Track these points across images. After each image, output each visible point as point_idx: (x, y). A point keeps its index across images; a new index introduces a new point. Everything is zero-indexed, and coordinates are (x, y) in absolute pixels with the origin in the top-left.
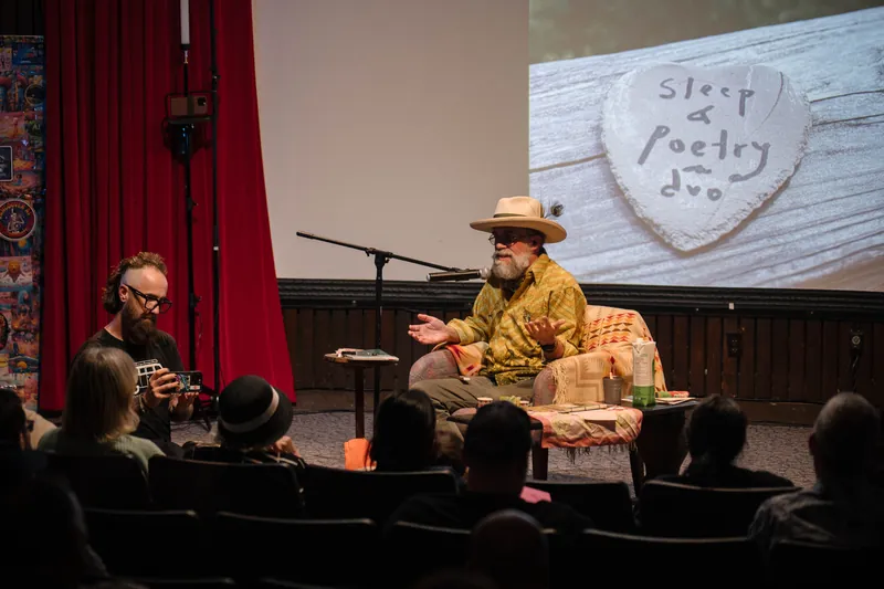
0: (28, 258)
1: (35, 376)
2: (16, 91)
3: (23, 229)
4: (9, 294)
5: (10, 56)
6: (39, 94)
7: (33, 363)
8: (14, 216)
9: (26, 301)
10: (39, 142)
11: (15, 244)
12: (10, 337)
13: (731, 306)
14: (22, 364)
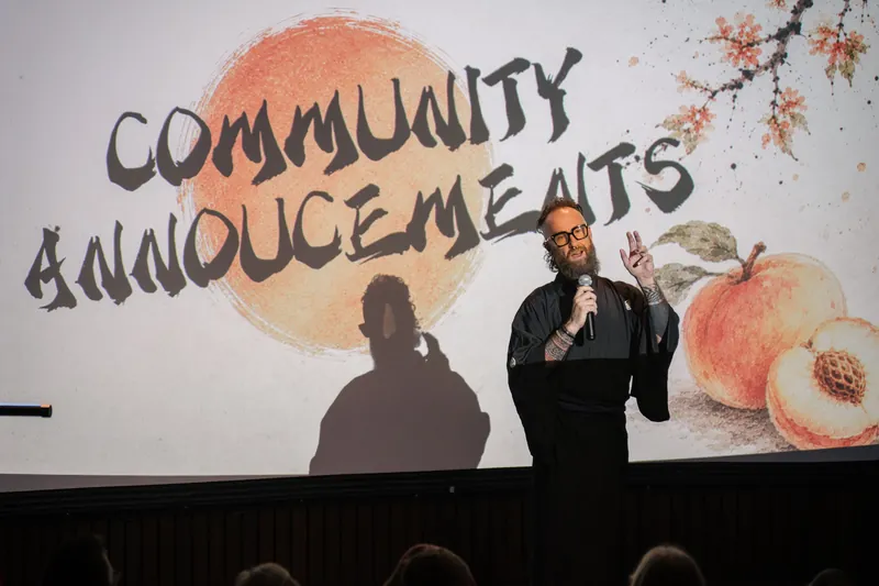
13: (452, 490)
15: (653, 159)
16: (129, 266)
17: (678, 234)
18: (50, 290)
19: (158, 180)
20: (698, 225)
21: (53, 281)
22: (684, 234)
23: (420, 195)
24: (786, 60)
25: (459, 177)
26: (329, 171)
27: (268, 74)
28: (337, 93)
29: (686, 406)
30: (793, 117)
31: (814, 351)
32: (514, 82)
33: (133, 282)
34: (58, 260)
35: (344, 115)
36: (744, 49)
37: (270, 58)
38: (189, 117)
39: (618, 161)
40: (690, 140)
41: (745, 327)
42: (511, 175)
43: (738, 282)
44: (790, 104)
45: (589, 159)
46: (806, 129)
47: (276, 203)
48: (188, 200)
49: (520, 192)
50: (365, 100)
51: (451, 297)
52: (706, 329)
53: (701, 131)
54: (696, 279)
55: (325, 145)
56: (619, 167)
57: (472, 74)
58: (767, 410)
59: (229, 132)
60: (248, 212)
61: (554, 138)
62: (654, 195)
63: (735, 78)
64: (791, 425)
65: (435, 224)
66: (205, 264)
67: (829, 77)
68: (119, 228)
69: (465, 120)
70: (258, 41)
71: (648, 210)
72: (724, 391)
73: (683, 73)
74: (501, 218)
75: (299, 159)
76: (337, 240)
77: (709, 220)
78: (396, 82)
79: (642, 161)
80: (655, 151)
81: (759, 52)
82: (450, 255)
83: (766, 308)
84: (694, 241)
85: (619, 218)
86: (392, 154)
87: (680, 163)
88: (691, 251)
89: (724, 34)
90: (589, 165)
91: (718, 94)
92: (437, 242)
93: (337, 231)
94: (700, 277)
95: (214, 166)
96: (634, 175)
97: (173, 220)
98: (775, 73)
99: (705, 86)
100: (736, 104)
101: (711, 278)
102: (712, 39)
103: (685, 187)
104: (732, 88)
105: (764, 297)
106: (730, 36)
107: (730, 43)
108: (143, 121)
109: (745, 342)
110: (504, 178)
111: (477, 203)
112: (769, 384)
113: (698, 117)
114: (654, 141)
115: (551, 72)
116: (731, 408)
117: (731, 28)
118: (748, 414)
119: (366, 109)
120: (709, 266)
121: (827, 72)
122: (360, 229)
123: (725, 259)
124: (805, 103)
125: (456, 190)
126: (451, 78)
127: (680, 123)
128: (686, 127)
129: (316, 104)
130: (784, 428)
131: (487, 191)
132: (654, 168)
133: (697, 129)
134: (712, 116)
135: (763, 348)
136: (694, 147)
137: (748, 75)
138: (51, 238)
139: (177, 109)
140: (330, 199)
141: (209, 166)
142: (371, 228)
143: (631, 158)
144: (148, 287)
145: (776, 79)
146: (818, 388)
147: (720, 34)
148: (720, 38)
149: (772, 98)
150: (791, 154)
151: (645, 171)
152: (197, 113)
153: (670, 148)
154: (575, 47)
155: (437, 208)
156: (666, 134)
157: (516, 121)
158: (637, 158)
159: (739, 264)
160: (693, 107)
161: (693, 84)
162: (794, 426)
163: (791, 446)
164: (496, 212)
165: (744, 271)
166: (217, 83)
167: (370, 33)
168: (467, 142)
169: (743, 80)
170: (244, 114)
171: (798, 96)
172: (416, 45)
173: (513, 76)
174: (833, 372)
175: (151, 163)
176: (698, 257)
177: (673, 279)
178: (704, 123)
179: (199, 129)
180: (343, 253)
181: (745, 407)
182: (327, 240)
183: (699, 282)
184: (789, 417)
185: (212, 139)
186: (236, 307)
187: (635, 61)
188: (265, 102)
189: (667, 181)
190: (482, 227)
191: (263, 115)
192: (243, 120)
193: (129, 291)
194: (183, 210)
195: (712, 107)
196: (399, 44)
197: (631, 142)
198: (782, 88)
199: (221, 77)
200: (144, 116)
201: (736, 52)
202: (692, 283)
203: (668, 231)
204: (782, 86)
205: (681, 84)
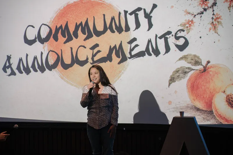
13: (124, 129)
15: (177, 36)
16: (30, 65)
17: (184, 58)
18: (9, 71)
19: (38, 43)
20: (190, 55)
21: (10, 69)
22: (186, 58)
23: (110, 47)
24: (216, 5)
25: (121, 41)
26: (85, 40)
27: (68, 14)
28: (87, 19)
29: (189, 109)
30: (218, 22)
31: (226, 94)
32: (138, 14)
33: (31, 69)
34: (11, 63)
35: (89, 24)
36: (204, 2)
37: (69, 10)
38: (46, 26)
39: (167, 36)
40: (188, 30)
41: (205, 86)
42: (136, 41)
43: (202, 72)
44: (217, 18)
45: (158, 36)
46: (222, 26)
47: (70, 49)
48: (46, 48)
49: (139, 45)
50: (95, 20)
51: (120, 75)
52: (193, 86)
53: (191, 27)
54: (190, 71)
55: (84, 33)
56: (167, 38)
57: (126, 12)
58: (213, 111)
59: (57, 30)
60: (63, 51)
61: (148, 30)
62: (177, 46)
63: (201, 11)
64: (220, 116)
65: (115, 54)
66: (51, 65)
67: (229, 9)
68: (27, 55)
69: (123, 25)
70: (66, 5)
71: (176, 51)
72: (200, 105)
73: (186, 10)
74: (133, 53)
75: (76, 37)
76: (87, 59)
77: (193, 54)
78: (104, 15)
79: (174, 36)
80: (177, 33)
81: (209, 3)
82: (119, 63)
83: (211, 80)
84: (189, 60)
85: (167, 53)
86: (102, 35)
87: (185, 37)
88: (188, 63)
90: (159, 38)
91: (196, 16)
92: (116, 59)
93: (87, 56)
94: (191, 71)
95: (53, 39)
96: (171, 40)
97: (42, 53)
98: (213, 9)
99: (192, 14)
100: (201, 19)
101: (194, 71)
103: (186, 44)
104: (200, 14)
105: (210, 77)
108: (34, 27)
109: (205, 90)
110: (134, 41)
111: (126, 48)
112: (213, 103)
113: (190, 23)
114: (178, 30)
115: (148, 11)
116: (202, 110)
118: (207, 112)
119: (96, 23)
120: (194, 67)
121: (228, 8)
122: (94, 56)
123: (198, 65)
124: (222, 18)
125: (121, 45)
126: (120, 13)
127: (185, 25)
128: (187, 26)
129: (81, 22)
130: (218, 117)
131: (129, 45)
132: (177, 38)
133: (190, 26)
134: (195, 22)
135: (210, 92)
136: (189, 32)
137: (205, 10)
138: (9, 58)
139: (43, 24)
140: (85, 48)
141: (52, 39)
142: (97, 55)
143: (171, 35)
144: (36, 71)
145: (213, 11)
146: (227, 105)
149: (212, 17)
150: (217, 33)
151: (175, 39)
152: (48, 25)
153: (182, 32)
154: (155, 4)
155: (115, 50)
156: (181, 28)
157: (138, 25)
158: (172, 35)
159: (203, 67)
160: (189, 20)
161: (189, 13)
162: (221, 116)
163: (221, 123)
164: (132, 51)
165: (204, 69)
166: (54, 17)
167: (97, 2)
168: (124, 31)
169: (204, 11)
170: (61, 25)
171: (220, 16)
172: (110, 5)
173: (137, 12)
174: (232, 101)
175: (36, 38)
176: (190, 64)
177: (183, 71)
178: (192, 24)
179: (49, 29)
180: (89, 62)
181: (206, 110)
182: (85, 59)
183: (191, 72)
184: (219, 114)
185: (53, 32)
186: (60, 77)
187: (172, 7)
188: (67, 22)
189: (181, 42)
190: (128, 55)
191: (67, 25)
192: (61, 27)
193: (30, 72)
194: (44, 50)
195: (195, 20)
196: (105, 5)
197: (171, 31)
198: (215, 14)
199: (55, 15)
200: (34, 26)
201: (202, 3)
202: (189, 72)
203: (181, 57)
204: (215, 13)
205: (185, 13)
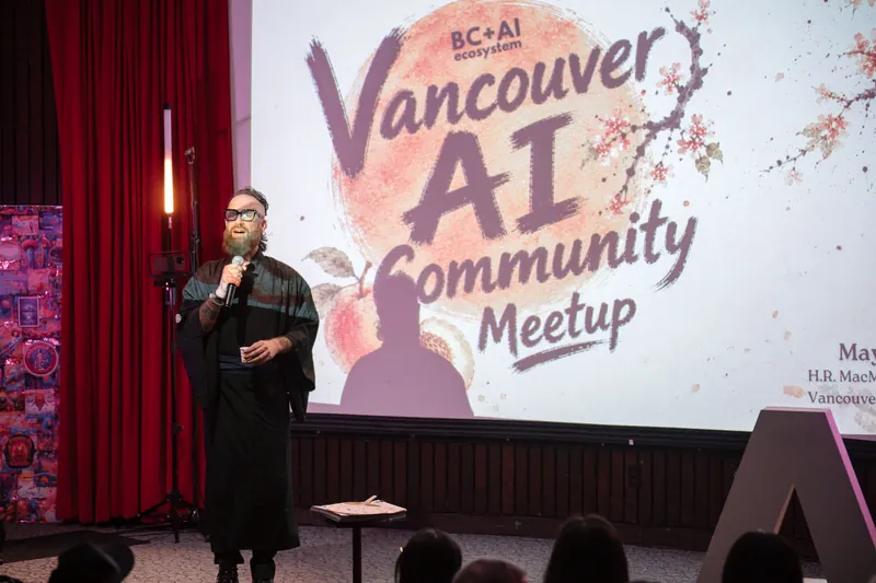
0: (52, 391)
1: (54, 490)
2: (41, 251)
3: (48, 366)
4: (35, 420)
5: (37, 223)
6: (60, 254)
7: (53, 479)
8: (39, 355)
9: (50, 428)
10: (60, 296)
11: (41, 379)
12: (35, 457)
13: (631, 442)
14: (44, 479)
40: (826, 146)
53: (836, 138)
63: (869, 88)
71: (788, 209)
73: (822, 85)
79: (783, 165)
89: (861, 49)
91: (853, 104)
96: (776, 177)
99: (841, 97)
100: (868, 112)
102: (850, 53)
104: (866, 97)
106: (866, 50)
107: (865, 56)
113: (834, 125)
117: (867, 43)
127: (818, 131)
128: (823, 134)
133: (833, 136)
134: (847, 124)
136: (831, 152)
143: (774, 163)
147: (857, 49)
148: (856, 52)
153: (809, 153)
156: (805, 140)
158: (779, 163)
160: (830, 116)
161: (831, 96)
178: (840, 130)
187: (780, 76)
195: (847, 115)
201: (870, 66)
205: (819, 96)
